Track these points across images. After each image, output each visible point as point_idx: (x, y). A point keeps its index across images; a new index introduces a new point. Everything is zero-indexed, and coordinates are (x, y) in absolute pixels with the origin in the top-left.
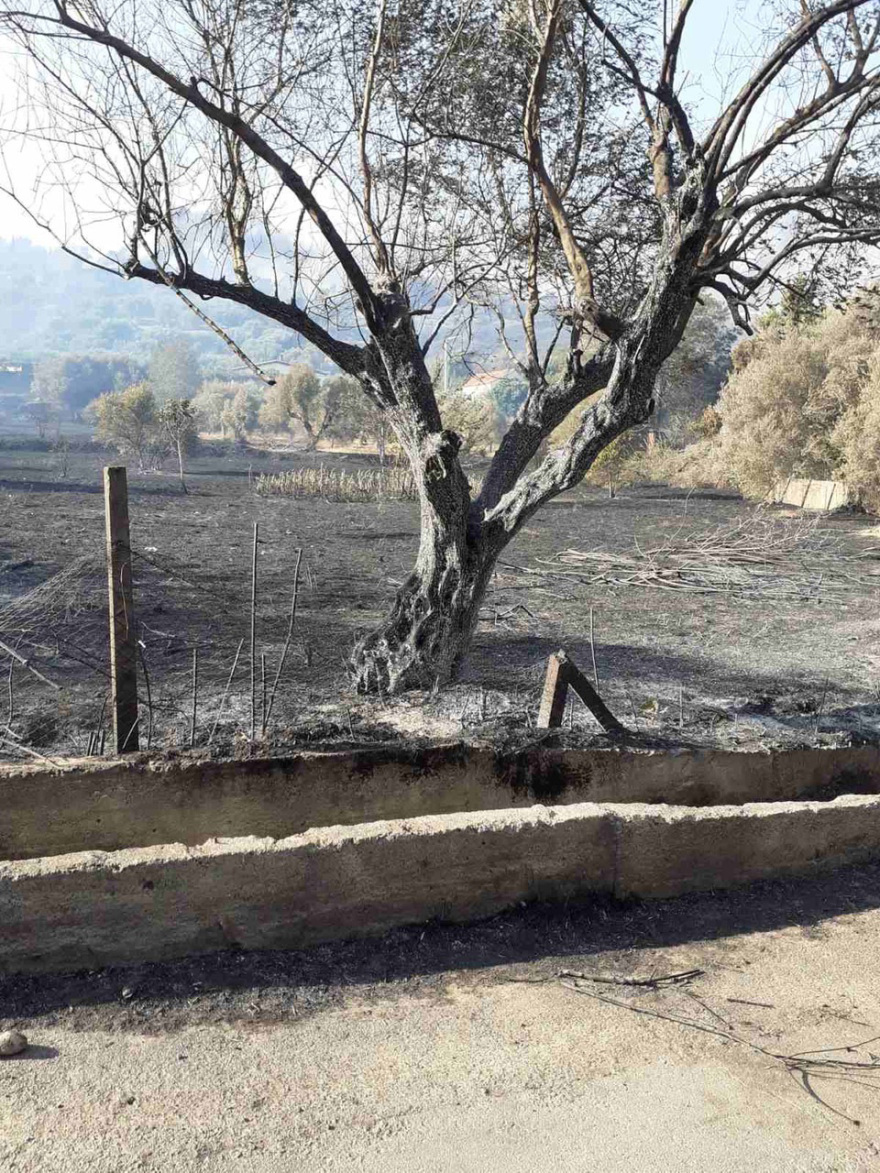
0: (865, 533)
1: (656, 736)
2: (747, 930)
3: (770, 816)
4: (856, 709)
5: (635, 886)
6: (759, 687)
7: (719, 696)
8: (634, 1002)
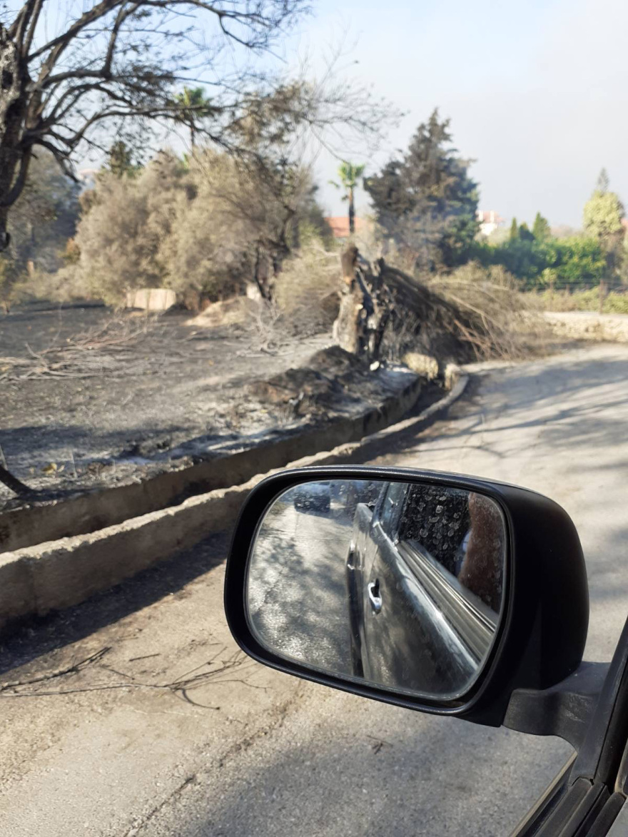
0: (190, 322)
1: (58, 490)
2: (138, 608)
3: (143, 526)
4: (194, 440)
5: (52, 604)
6: (129, 438)
7: (102, 450)
8: (62, 688)
